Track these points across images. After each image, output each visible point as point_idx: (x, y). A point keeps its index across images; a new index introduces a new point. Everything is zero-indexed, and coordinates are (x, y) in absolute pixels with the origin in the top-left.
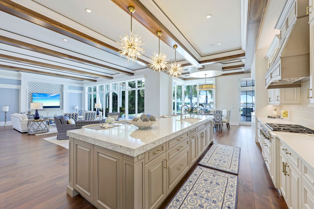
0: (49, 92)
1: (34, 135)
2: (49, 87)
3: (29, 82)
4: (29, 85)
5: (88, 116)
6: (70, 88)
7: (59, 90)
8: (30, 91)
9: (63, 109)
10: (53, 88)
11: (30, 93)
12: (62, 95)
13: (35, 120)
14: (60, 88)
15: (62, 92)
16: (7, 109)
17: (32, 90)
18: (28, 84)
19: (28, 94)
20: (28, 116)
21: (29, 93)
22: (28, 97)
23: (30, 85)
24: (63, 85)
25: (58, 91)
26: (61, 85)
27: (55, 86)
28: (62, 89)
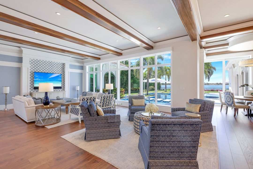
0: (50, 71)
1: (43, 127)
2: (50, 65)
3: (30, 60)
4: (30, 63)
5: (106, 100)
6: (72, 67)
7: (61, 69)
8: (32, 70)
9: (64, 90)
10: (54, 67)
11: (32, 72)
12: (63, 74)
13: (45, 106)
14: (62, 66)
15: (63, 71)
16: (7, 90)
17: (34, 69)
18: (30, 61)
19: (29, 74)
20: (35, 100)
21: (30, 72)
22: (29, 76)
23: (32, 63)
24: (64, 64)
25: (59, 70)
26: (62, 63)
27: (57, 65)
28: (63, 68)
